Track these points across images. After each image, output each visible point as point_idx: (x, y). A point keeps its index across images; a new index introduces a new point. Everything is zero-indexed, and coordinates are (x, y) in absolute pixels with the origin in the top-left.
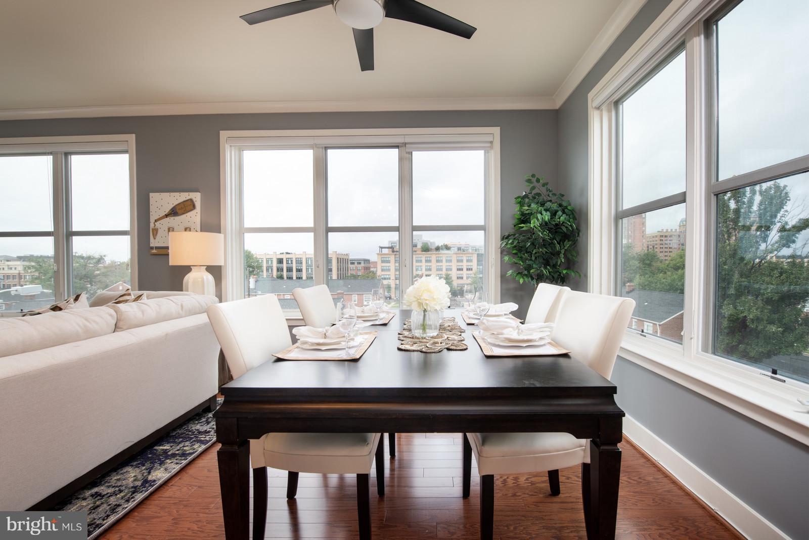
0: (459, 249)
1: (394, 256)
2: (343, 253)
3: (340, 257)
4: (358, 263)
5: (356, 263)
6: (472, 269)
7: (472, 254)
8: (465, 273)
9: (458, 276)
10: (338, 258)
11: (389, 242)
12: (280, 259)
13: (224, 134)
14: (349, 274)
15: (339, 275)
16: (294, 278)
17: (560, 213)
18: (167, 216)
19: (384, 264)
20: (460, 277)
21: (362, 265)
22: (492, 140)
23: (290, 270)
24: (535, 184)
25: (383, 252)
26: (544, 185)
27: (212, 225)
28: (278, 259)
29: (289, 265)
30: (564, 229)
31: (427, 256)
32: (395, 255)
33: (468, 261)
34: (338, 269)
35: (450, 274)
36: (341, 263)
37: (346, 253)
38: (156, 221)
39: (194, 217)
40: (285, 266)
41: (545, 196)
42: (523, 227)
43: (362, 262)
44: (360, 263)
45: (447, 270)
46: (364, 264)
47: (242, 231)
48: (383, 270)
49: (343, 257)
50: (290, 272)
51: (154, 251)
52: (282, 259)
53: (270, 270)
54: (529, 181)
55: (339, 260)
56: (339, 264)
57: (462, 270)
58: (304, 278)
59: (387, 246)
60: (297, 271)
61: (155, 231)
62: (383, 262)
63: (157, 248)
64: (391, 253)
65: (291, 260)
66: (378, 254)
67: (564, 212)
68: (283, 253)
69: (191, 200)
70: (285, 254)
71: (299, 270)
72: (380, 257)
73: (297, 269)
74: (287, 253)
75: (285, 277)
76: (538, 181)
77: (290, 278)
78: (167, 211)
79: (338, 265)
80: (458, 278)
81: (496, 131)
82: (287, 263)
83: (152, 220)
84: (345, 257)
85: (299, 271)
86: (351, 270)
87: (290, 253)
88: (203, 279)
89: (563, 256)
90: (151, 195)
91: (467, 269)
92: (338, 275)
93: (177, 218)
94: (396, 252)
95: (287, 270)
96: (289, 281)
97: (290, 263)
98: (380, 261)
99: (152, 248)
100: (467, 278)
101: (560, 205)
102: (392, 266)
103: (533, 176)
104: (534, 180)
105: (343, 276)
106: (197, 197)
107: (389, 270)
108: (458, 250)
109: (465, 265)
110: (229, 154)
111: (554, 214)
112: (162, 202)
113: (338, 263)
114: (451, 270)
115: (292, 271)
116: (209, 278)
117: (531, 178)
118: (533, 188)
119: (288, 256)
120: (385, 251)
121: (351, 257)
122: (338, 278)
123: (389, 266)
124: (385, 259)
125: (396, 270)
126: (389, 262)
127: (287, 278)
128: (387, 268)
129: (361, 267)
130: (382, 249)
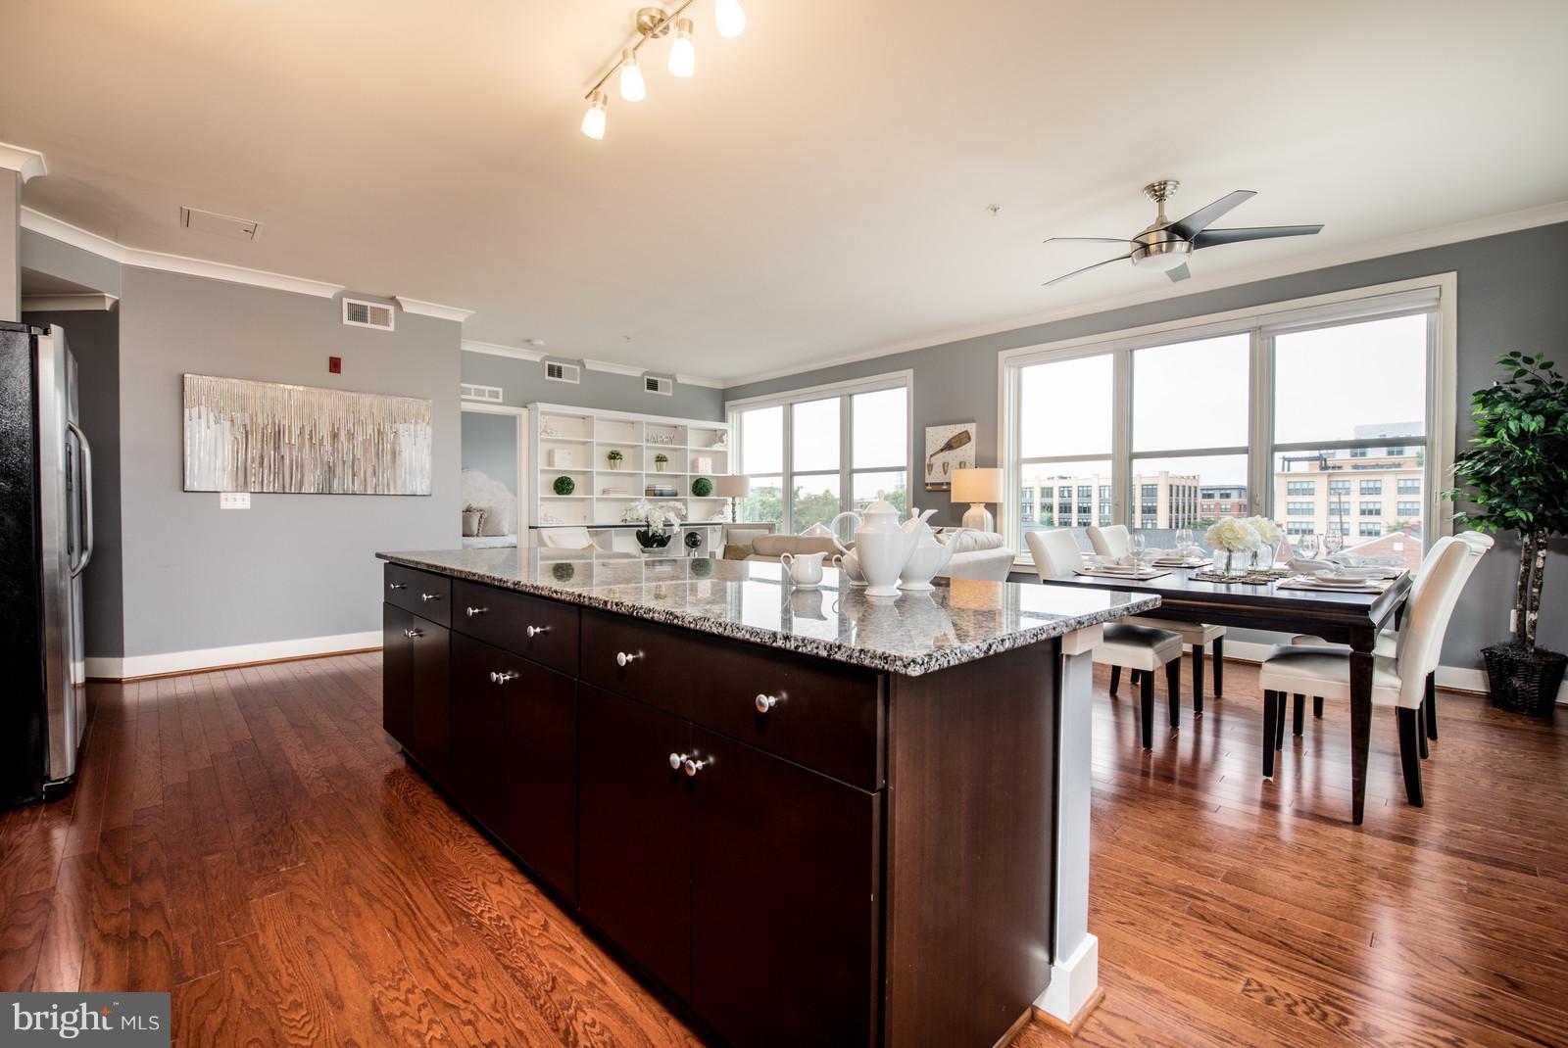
1: (1325, 478)
2: (1185, 475)
3: (1176, 482)
4: (1222, 495)
5: (1217, 494)
10: (1171, 486)
12: (1048, 488)
13: (1002, 355)
14: (1199, 520)
15: (1174, 521)
16: (1075, 523)
18: (942, 450)
21: (1234, 498)
22: (1438, 296)
23: (1065, 509)
25: (1292, 471)
27: (987, 461)
28: (1043, 489)
29: (1065, 501)
32: (1330, 475)
34: (1171, 507)
36: (1178, 495)
37: (1191, 474)
38: (931, 456)
39: (969, 451)
40: (1056, 500)
46: (1240, 497)
47: (1019, 462)
48: (1290, 512)
49: (1183, 482)
50: (1066, 512)
51: (929, 487)
52: (1052, 488)
53: (1028, 508)
55: (1174, 488)
56: (1174, 497)
60: (1079, 512)
61: (931, 466)
63: (932, 484)
64: (1318, 471)
65: (1069, 491)
66: (1276, 474)
68: (1053, 478)
69: (967, 432)
70: (1056, 479)
71: (1085, 510)
72: (1282, 481)
73: (1079, 508)
74: (1062, 478)
75: (1056, 522)
77: (1065, 524)
78: (942, 444)
79: (1171, 500)
81: (1449, 278)
82: (1062, 496)
83: (928, 455)
84: (1189, 483)
85: (1085, 512)
86: (1203, 510)
87: (1066, 478)
88: (982, 517)
90: (927, 429)
92: (1171, 520)
93: (951, 452)
94: (1334, 468)
95: (1061, 508)
96: (1065, 529)
97: (1066, 495)
98: (1284, 492)
99: (927, 485)
102: (1320, 500)
105: (1184, 523)
106: (972, 428)
107: (1310, 512)
110: (1007, 377)
112: (938, 436)
113: (1171, 495)
115: (1070, 512)
116: (988, 515)
117: (1510, 358)
119: (1063, 483)
120: (1300, 468)
121: (1204, 482)
122: (1171, 527)
123: (1313, 503)
124: (1298, 486)
125: (1332, 512)
126: (1310, 492)
127: (1060, 523)
128: (1305, 506)
129: (1233, 505)
130: (1291, 463)
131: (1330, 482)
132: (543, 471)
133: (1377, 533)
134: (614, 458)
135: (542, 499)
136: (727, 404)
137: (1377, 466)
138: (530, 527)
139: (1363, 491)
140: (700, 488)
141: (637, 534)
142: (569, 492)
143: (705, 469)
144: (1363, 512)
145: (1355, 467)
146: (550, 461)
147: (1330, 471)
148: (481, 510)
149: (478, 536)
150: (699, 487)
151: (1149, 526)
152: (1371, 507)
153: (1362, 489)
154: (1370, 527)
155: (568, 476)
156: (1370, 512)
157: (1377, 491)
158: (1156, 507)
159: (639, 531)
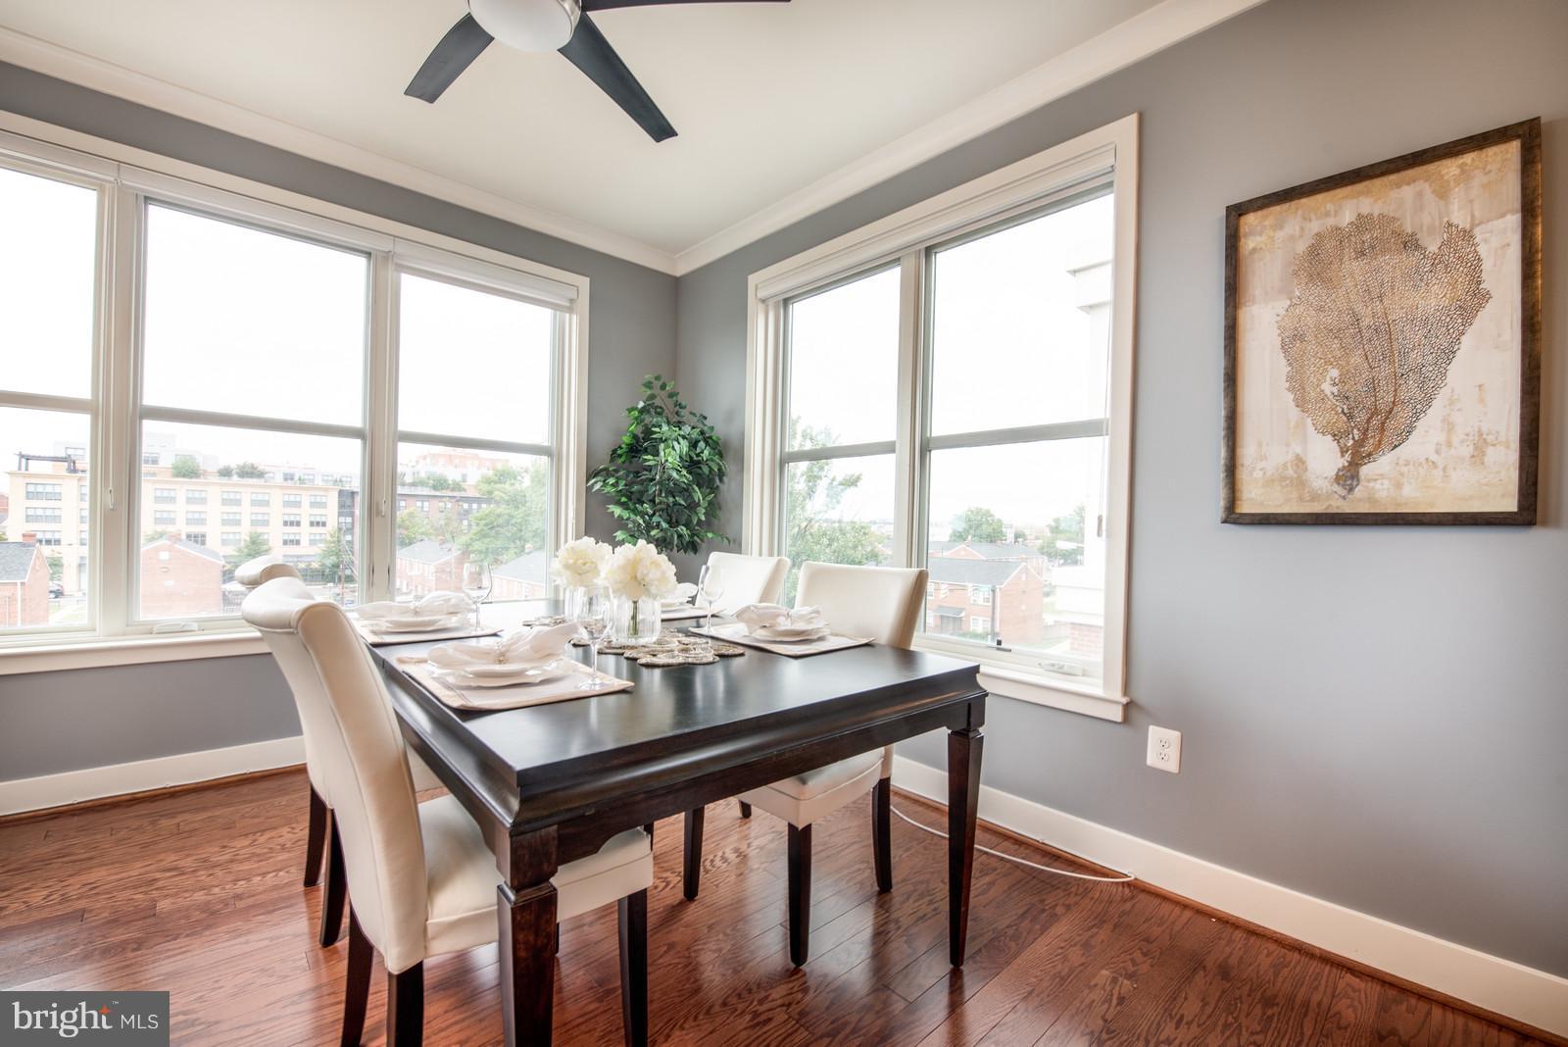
0: (288, 477)
1: (74, 483)
6: (324, 524)
7: (326, 490)
8: (305, 532)
9: (286, 538)
17: (702, 444)
20: (292, 541)
22: (575, 297)
24: (657, 391)
26: (671, 395)
30: (706, 470)
31: (193, 488)
32: (82, 478)
33: (313, 505)
35: (261, 534)
41: (672, 413)
42: (649, 460)
45: (254, 523)
54: (649, 385)
57: (298, 524)
67: (707, 444)
72: (20, 481)
76: (663, 387)
80: (285, 542)
81: (584, 283)
89: (704, 511)
91: (312, 524)
98: (22, 494)
100: (313, 542)
101: (702, 433)
102: (69, 506)
103: (658, 378)
104: (658, 384)
107: (56, 519)
108: (286, 479)
109: (305, 514)
111: (694, 445)
114: (266, 523)
117: (653, 380)
118: (653, 397)
120: (42, 467)
123: (59, 509)
124: (40, 489)
126: (56, 496)
128: (49, 512)
130: (30, 461)
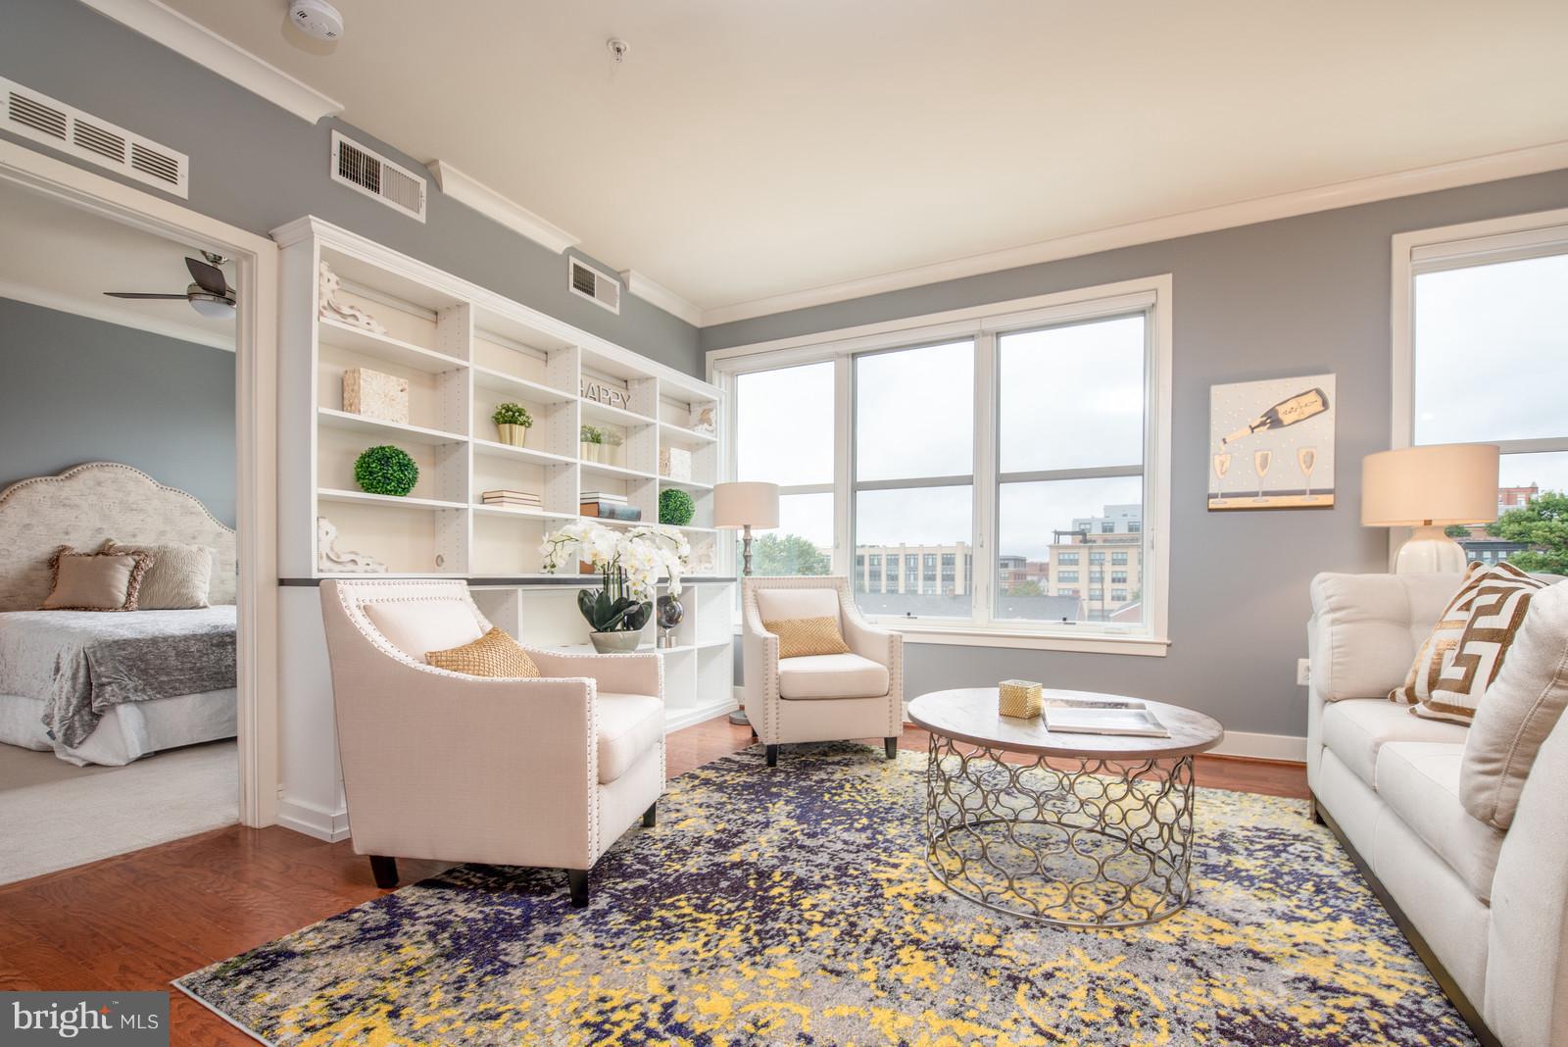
1: (1086, 551)
10: (966, 555)
11: (1075, 521)
12: (858, 556)
13: (1401, 242)
16: (884, 591)
19: (1063, 568)
21: (1011, 568)
23: (875, 576)
25: (1062, 543)
29: (874, 568)
32: (1090, 548)
34: (966, 575)
40: (867, 568)
43: (1011, 564)
44: (1006, 566)
46: (1015, 566)
48: (1060, 580)
50: (876, 580)
52: (862, 557)
55: (968, 557)
56: (968, 566)
58: (902, 590)
59: (1070, 530)
60: (888, 579)
62: (1061, 562)
64: (1080, 544)
65: (879, 560)
66: (1050, 547)
70: (866, 548)
71: (893, 578)
72: (1055, 552)
73: (888, 575)
74: (871, 547)
75: (867, 588)
77: (876, 591)
79: (966, 568)
82: (872, 564)
87: (874, 547)
92: (965, 587)
94: (1091, 542)
95: (880, 576)
97: (876, 563)
98: (1056, 562)
102: (1083, 570)
107: (1076, 580)
113: (966, 564)
115: (880, 579)
119: (873, 551)
120: (1066, 540)
123: (1077, 572)
124: (1066, 557)
125: (1091, 580)
126: (1075, 562)
127: (871, 591)
128: (1071, 575)
129: (1010, 573)
130: (1061, 537)
131: (1090, 556)
132: (327, 426)
133: (1124, 599)
134: (512, 421)
135: (324, 501)
136: (711, 356)
137: (1121, 540)
138: (282, 582)
139: (1115, 562)
140: (673, 508)
141: (581, 601)
142: (403, 487)
143: (682, 471)
144: (1114, 580)
145: (1105, 541)
146: (344, 393)
147: (1090, 544)
148: (137, 552)
149: (126, 608)
150: (672, 505)
151: (930, 592)
152: (1120, 575)
153: (1113, 560)
154: (1119, 592)
155: (398, 446)
156: (1119, 581)
157: (1124, 562)
158: (954, 575)
159: (584, 592)
